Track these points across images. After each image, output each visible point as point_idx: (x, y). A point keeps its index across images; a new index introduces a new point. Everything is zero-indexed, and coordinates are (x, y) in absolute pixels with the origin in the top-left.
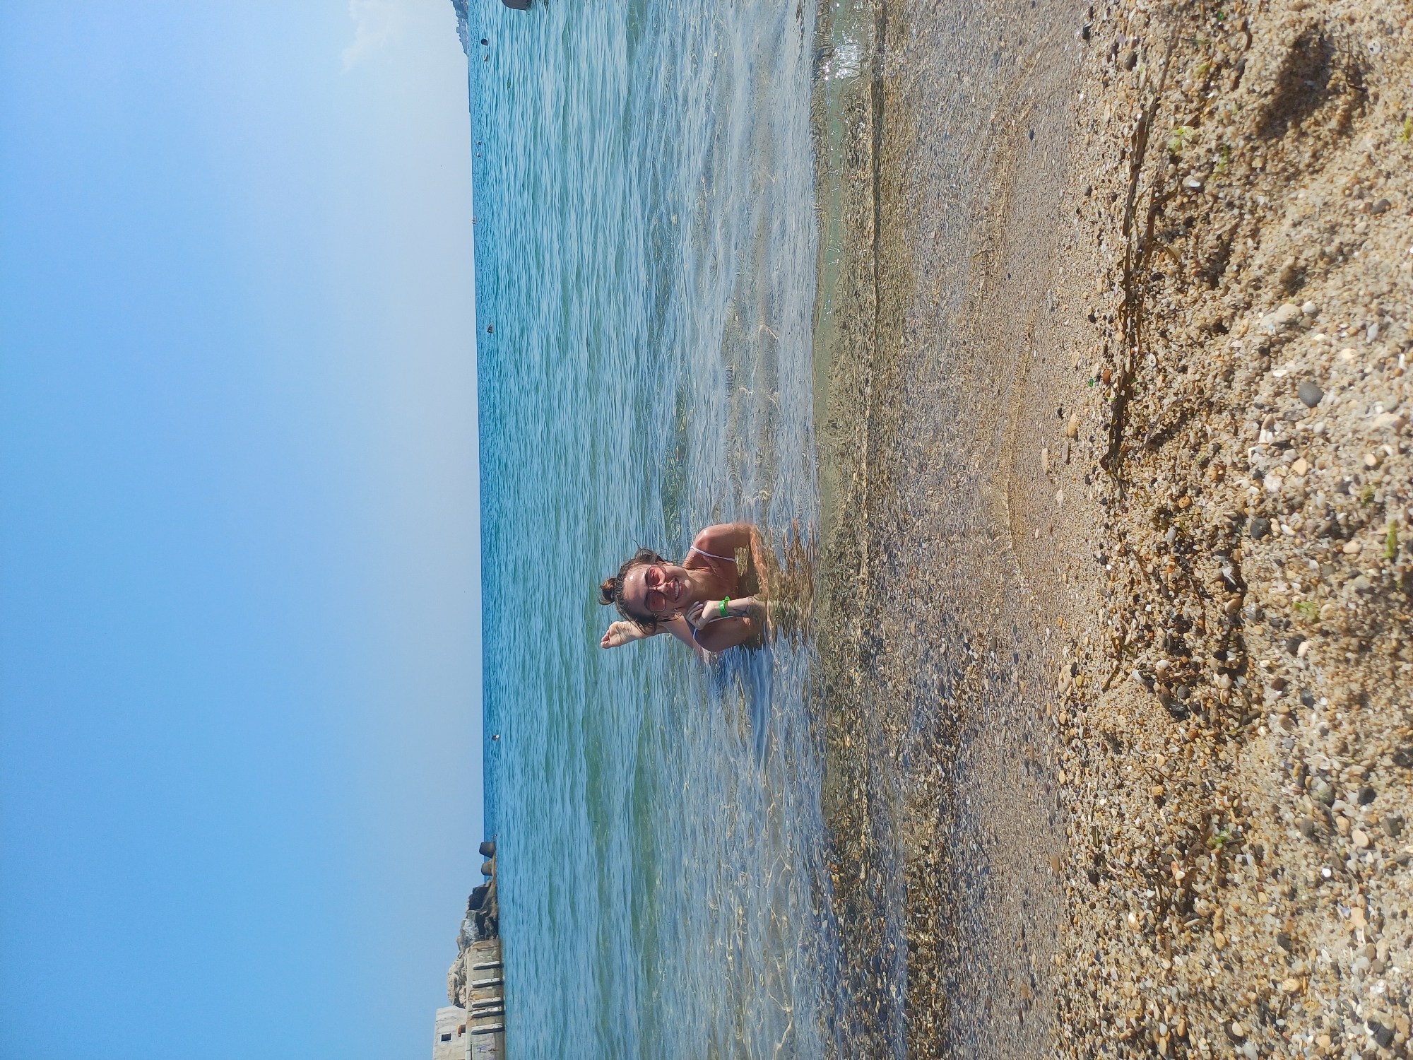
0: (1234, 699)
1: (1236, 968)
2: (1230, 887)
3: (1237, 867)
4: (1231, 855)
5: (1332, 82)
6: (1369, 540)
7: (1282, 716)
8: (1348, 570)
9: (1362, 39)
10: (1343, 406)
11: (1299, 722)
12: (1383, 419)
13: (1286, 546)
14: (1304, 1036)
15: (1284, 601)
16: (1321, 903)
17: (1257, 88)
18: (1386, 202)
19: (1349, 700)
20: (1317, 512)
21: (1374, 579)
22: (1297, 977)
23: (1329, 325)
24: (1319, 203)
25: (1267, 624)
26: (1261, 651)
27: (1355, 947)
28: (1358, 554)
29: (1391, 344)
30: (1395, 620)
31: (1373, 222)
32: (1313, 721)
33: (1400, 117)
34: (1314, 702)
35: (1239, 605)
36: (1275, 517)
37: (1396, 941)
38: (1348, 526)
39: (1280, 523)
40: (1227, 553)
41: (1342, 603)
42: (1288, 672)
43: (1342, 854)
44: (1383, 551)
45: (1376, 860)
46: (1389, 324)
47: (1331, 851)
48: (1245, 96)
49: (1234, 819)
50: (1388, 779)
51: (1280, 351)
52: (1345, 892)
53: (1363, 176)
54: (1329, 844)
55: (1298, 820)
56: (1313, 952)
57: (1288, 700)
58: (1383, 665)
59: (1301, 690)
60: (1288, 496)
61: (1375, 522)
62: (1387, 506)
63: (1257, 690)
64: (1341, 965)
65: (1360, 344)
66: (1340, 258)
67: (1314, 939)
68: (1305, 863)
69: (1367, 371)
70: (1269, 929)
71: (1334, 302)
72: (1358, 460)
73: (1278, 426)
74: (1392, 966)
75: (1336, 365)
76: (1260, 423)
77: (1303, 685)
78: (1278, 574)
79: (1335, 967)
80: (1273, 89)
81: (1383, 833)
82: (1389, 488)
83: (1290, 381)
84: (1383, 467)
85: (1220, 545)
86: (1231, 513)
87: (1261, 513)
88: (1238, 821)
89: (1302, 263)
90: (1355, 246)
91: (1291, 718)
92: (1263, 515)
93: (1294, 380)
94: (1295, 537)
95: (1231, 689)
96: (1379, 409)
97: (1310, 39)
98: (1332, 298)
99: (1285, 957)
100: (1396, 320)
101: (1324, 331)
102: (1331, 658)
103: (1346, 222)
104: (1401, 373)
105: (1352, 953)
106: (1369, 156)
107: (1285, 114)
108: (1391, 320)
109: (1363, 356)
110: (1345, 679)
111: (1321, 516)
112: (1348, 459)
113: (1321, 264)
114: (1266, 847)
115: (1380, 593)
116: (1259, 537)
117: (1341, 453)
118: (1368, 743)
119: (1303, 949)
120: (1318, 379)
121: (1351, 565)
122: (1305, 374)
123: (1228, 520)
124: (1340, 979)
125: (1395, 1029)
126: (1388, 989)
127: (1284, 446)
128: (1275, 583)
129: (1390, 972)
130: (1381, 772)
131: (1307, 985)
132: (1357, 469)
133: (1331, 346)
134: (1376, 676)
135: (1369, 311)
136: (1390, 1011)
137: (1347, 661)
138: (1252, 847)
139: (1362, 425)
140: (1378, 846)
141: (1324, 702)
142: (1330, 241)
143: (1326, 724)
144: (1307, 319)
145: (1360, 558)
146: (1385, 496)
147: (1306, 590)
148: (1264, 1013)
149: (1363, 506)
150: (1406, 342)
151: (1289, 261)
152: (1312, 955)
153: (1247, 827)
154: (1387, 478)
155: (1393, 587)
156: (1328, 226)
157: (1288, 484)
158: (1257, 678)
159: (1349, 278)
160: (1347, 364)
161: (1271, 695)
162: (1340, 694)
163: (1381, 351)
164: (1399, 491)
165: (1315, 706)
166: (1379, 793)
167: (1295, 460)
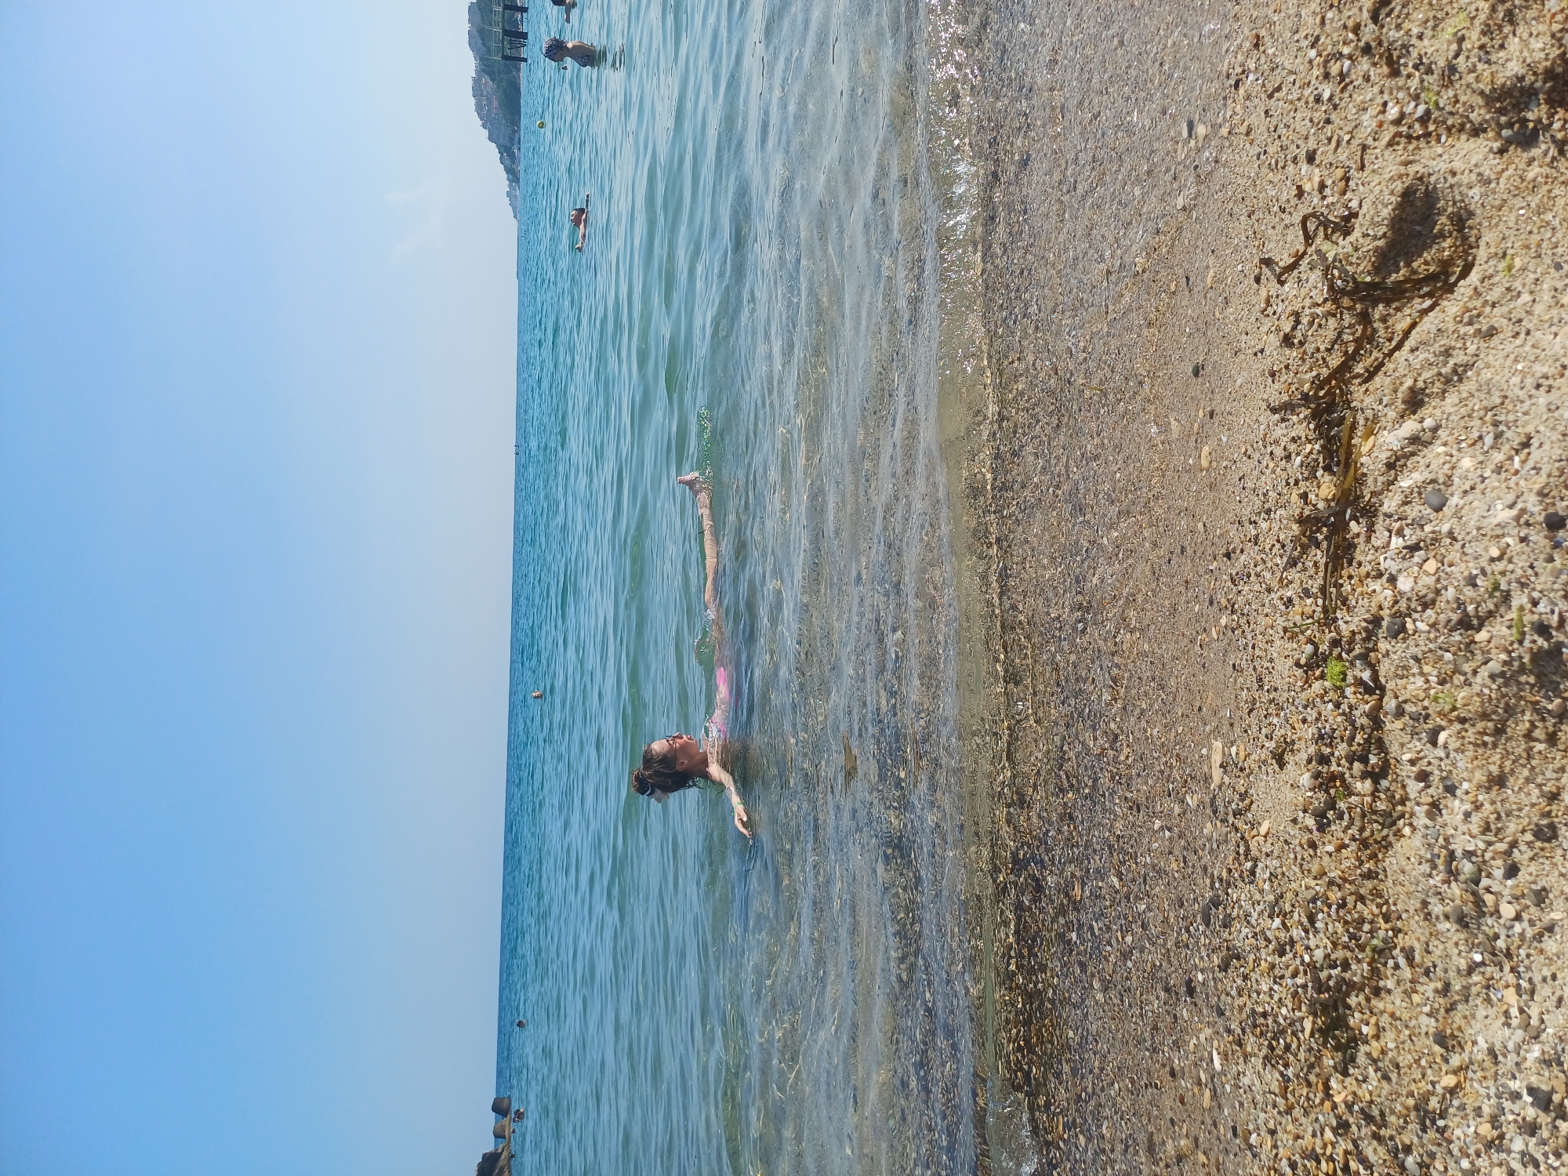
0: (1378, 804)
1: (1394, 1076)
2: (1383, 994)
3: (1389, 973)
4: (1382, 960)
5: (1437, 227)
6: (1498, 627)
7: (1426, 807)
8: (1479, 657)
9: (1464, 189)
10: (1467, 507)
11: (1443, 812)
12: (1504, 515)
13: (1421, 643)
14: (1465, 1128)
15: (1422, 695)
16: (1474, 990)
17: (1371, 232)
18: (1493, 328)
19: (1489, 781)
20: (1449, 606)
21: (1505, 663)
22: (1455, 1072)
23: (1449, 438)
24: (1434, 330)
25: (1407, 718)
26: (1402, 745)
27: (1509, 1025)
28: (1489, 642)
29: (1506, 448)
30: (1526, 701)
31: (1483, 345)
32: (1457, 807)
33: (1500, 255)
34: (1456, 788)
35: (1379, 707)
36: (1410, 616)
37: (1548, 1003)
38: (1478, 617)
39: (1414, 621)
40: (1364, 657)
41: (1477, 688)
42: (1429, 763)
43: (1491, 934)
44: (1511, 635)
45: (1524, 930)
46: (1503, 432)
47: (1480, 936)
48: (1360, 239)
49: (1383, 925)
50: (1530, 854)
51: (1405, 465)
52: (1497, 976)
53: (1470, 305)
54: (1478, 929)
55: (1448, 909)
56: (1470, 1043)
57: (1431, 791)
58: (1518, 747)
59: (1442, 779)
60: (1420, 594)
61: (1502, 609)
62: (1512, 593)
63: (1400, 791)
64: (1498, 1047)
65: (1478, 453)
66: (1456, 378)
67: (1470, 1031)
68: (1457, 951)
69: (1485, 475)
70: (1424, 1029)
71: (1451, 418)
72: (1483, 553)
73: (1407, 532)
74: (1545, 1030)
75: (1457, 472)
76: (1390, 531)
77: (1444, 774)
78: (1415, 670)
79: (1492, 1052)
80: (1385, 233)
81: (1529, 903)
82: (1513, 576)
83: (1416, 490)
84: (1506, 557)
85: (1357, 650)
86: (1367, 616)
87: (1396, 613)
88: (1388, 926)
89: (1420, 384)
90: (1468, 366)
91: (1435, 808)
92: (1397, 615)
93: (1420, 489)
94: (1429, 632)
95: (1374, 795)
96: (1499, 507)
97: (1417, 190)
98: (1450, 414)
99: (1442, 1055)
100: (1509, 428)
101: (1445, 444)
102: (1470, 743)
103: (1459, 345)
104: (1517, 472)
105: (1507, 1032)
106: (1476, 289)
107: (1398, 255)
108: (1505, 429)
109: (1481, 463)
110: (1484, 762)
111: (1453, 611)
112: (1475, 554)
113: (1438, 384)
114: (1417, 946)
115: (1512, 676)
116: (1395, 637)
117: (1468, 550)
118: (1510, 821)
119: (1459, 1043)
120: (1442, 487)
121: (1483, 652)
122: (1429, 483)
123: (1364, 624)
124: (1496, 1063)
125: (1553, 1091)
126: (1543, 1052)
127: (1414, 548)
128: (1412, 679)
129: (1544, 1035)
130: (1523, 848)
131: (1465, 1078)
132: (1483, 562)
133: (1452, 456)
134: (1513, 757)
135: (1484, 423)
136: (1547, 1074)
137: (1485, 744)
138: (1402, 950)
139: (1485, 522)
140: (1525, 916)
141: (1466, 786)
142: (1445, 364)
143: (1468, 807)
144: (1429, 434)
145: (1491, 645)
146: (1509, 584)
147: (1442, 682)
148: (1425, 1117)
149: (1491, 596)
150: (1520, 444)
151: (1409, 382)
152: (1468, 1047)
153: (1397, 931)
154: (1510, 567)
155: (1522, 670)
156: (1442, 349)
157: (1420, 583)
158: (1399, 779)
159: (1465, 395)
160: (1468, 471)
161: (1414, 787)
162: (1480, 776)
163: (1498, 457)
164: (1522, 577)
165: (1458, 792)
166: (1522, 868)
167: (1425, 561)
